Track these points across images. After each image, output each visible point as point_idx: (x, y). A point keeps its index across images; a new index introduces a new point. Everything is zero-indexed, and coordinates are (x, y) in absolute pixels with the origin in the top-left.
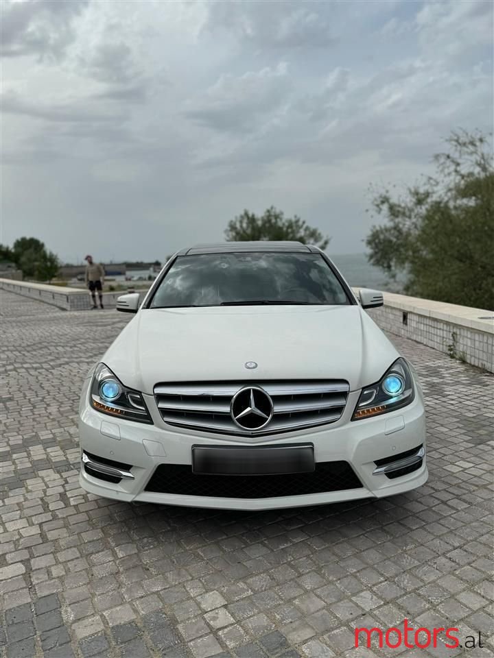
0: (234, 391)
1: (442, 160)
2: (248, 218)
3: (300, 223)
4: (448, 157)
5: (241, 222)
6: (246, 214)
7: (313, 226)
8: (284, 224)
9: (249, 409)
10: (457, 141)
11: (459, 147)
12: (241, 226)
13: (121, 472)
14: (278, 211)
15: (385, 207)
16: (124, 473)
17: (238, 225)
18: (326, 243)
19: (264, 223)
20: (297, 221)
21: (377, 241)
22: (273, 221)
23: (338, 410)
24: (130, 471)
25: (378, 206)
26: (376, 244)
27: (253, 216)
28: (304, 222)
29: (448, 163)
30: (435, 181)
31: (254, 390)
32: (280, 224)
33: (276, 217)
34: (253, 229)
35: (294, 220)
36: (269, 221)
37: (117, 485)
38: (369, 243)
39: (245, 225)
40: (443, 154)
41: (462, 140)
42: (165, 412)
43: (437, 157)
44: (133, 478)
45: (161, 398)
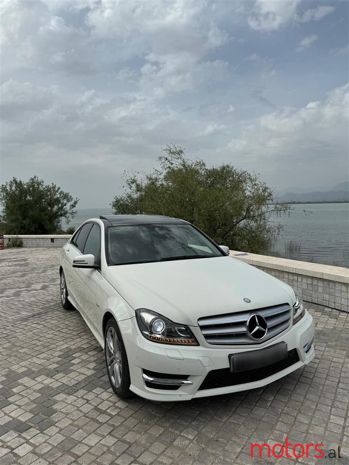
0: (247, 318)
1: (163, 160)
2: (16, 183)
3: (57, 189)
4: (166, 159)
5: (11, 186)
6: (15, 180)
7: (65, 191)
8: (44, 189)
9: (257, 328)
10: (170, 151)
11: (171, 155)
12: (11, 189)
13: (184, 382)
14: (39, 180)
15: (134, 186)
16: (185, 382)
17: (8, 188)
18: (75, 203)
19: (29, 186)
20: (55, 187)
21: (119, 204)
22: (36, 186)
23: (287, 321)
24: (188, 379)
25: (129, 184)
26: (118, 207)
27: (21, 182)
28: (59, 189)
29: (166, 162)
30: (159, 172)
31: (257, 316)
32: (41, 188)
33: (39, 184)
34: (21, 191)
35: (51, 186)
36: (33, 186)
37: (178, 390)
38: (114, 206)
39: (13, 188)
40: (164, 157)
41: (173, 150)
42: (207, 337)
43: (160, 158)
44: (192, 384)
45: (203, 328)
